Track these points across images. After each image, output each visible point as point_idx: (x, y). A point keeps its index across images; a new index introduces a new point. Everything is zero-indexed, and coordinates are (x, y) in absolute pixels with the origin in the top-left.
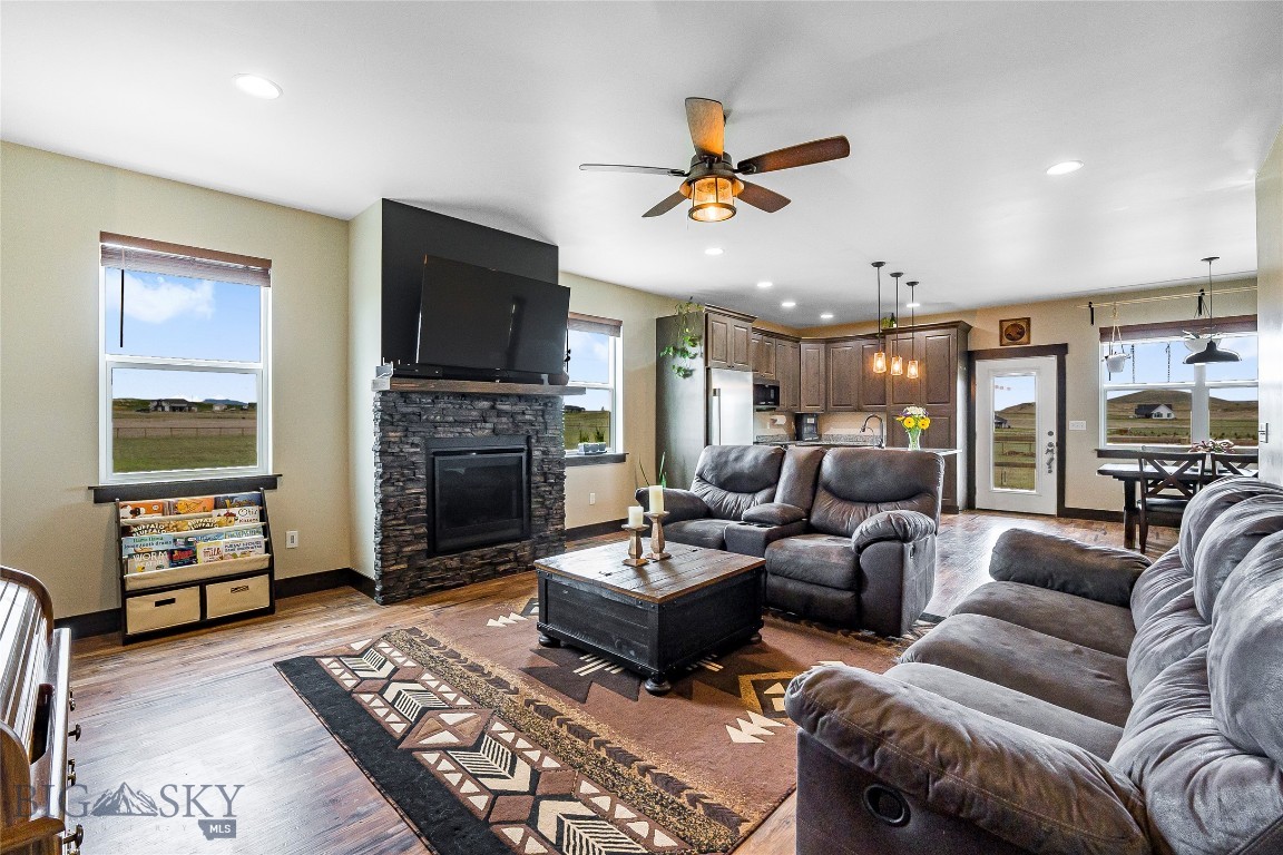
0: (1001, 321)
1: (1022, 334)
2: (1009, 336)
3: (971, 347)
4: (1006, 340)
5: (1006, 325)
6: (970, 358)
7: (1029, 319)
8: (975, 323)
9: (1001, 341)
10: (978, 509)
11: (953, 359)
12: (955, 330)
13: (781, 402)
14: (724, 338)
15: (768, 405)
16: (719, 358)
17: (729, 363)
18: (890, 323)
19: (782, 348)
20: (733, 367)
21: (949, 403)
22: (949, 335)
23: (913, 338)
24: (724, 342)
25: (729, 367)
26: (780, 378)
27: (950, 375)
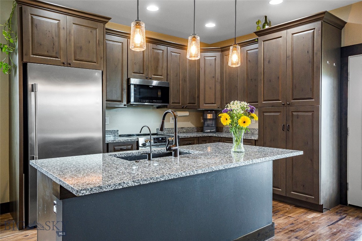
6: (344, 54)
8: (350, 19)
10: (349, 205)
11: (316, 54)
12: (320, 22)
13: (171, 100)
14: (54, 34)
15: (153, 102)
16: (46, 53)
17: (62, 60)
18: (264, 26)
19: (176, 56)
20: (70, 64)
21: (312, 99)
22: (314, 29)
23: (281, 37)
24: (54, 38)
25: (64, 63)
26: (172, 81)
27: (313, 69)
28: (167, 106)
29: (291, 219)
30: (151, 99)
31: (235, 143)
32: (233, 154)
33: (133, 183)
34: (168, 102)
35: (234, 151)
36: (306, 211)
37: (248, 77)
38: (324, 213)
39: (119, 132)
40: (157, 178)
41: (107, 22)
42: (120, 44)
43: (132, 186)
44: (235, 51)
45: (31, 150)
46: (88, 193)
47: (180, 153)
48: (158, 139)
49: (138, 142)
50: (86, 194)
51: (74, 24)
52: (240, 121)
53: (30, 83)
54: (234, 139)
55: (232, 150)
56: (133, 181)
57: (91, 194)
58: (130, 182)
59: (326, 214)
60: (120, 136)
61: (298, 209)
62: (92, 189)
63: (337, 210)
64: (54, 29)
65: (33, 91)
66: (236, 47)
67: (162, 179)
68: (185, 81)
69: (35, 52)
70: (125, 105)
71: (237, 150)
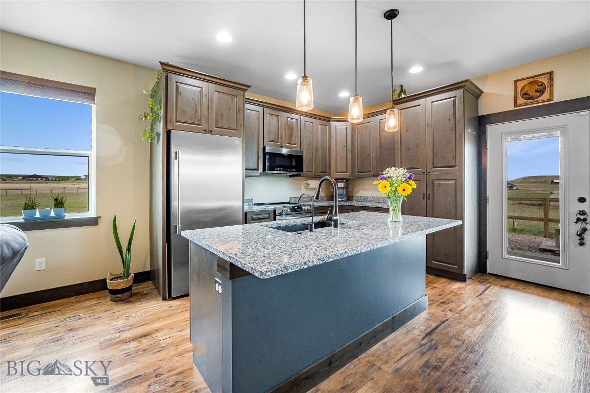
0: (516, 81)
1: (542, 92)
2: (525, 95)
3: (482, 112)
4: (521, 100)
5: (521, 85)
6: (481, 123)
7: (551, 74)
8: (486, 88)
9: (516, 102)
10: (490, 274)
11: (459, 121)
12: (462, 90)
13: (305, 169)
14: (197, 102)
15: (287, 171)
16: (189, 121)
17: (204, 127)
18: (400, 95)
19: (309, 125)
20: (211, 132)
21: (455, 167)
22: (456, 97)
23: (419, 105)
24: (197, 105)
25: (205, 131)
26: (305, 149)
27: (456, 138)
28: (300, 174)
29: (437, 290)
30: (285, 168)
31: (392, 212)
32: (390, 225)
33: (318, 261)
34: (301, 170)
35: (391, 220)
36: (449, 281)
37: (381, 146)
38: (467, 283)
39: (253, 201)
40: (341, 254)
41: (247, 90)
42: (257, 113)
43: (318, 265)
44: (392, 115)
45: (174, 219)
46: (274, 275)
47: (341, 224)
48: (294, 207)
49: (275, 211)
50: (272, 276)
51: (216, 91)
52: (400, 189)
53: (173, 150)
54: (391, 207)
55: (388, 219)
56: (319, 259)
57: (277, 277)
58: (315, 261)
59: (470, 284)
60: (254, 204)
61: (440, 279)
62: (277, 270)
63: (479, 280)
64: (197, 97)
65: (176, 158)
66: (393, 111)
67: (346, 256)
68: (317, 149)
69: (179, 119)
70: (260, 174)
71: (394, 220)
